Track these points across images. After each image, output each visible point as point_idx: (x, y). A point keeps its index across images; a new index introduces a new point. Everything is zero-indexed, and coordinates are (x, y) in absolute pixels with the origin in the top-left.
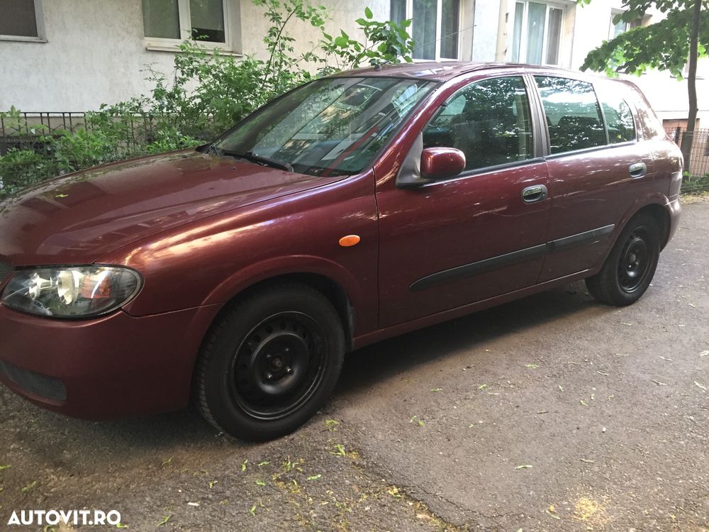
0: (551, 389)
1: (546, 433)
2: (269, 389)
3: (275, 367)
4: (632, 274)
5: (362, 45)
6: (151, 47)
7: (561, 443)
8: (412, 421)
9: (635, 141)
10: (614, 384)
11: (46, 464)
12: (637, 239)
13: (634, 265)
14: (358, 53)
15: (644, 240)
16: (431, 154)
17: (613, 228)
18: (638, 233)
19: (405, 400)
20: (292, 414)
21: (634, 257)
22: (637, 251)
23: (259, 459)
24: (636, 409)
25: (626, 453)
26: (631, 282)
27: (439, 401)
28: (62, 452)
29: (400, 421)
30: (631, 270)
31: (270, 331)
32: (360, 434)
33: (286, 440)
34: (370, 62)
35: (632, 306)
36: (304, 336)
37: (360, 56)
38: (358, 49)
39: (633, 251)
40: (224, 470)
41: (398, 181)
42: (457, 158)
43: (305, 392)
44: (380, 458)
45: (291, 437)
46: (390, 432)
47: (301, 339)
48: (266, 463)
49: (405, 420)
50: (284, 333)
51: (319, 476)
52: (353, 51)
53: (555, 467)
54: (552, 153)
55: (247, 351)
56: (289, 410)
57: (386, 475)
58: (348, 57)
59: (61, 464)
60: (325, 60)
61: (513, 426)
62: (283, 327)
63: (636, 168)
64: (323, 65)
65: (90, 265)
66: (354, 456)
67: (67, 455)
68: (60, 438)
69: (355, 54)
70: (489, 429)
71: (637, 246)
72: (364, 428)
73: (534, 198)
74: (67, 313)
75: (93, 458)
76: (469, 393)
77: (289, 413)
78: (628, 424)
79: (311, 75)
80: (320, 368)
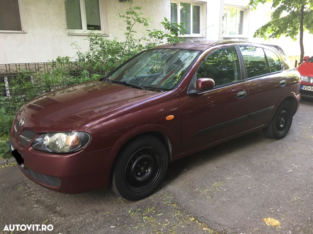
0: (252, 175)
1: (252, 194)
2: (139, 179)
3: (141, 170)
4: (282, 126)
5: (163, 32)
6: (70, 33)
7: (258, 197)
8: (196, 190)
9: (281, 71)
10: (278, 172)
11: (50, 213)
12: (284, 111)
13: (282, 122)
14: (162, 35)
15: (286, 111)
16: (201, 81)
17: (273, 108)
18: (284, 109)
19: (193, 182)
20: (148, 189)
21: (282, 119)
22: (284, 116)
23: (136, 208)
24: (288, 183)
25: (285, 201)
26: (281, 129)
27: (206, 181)
28: (56, 208)
29: (192, 191)
30: (281, 124)
31: (139, 156)
32: (176, 197)
33: (146, 199)
34: (167, 39)
35: (283, 139)
36: (152, 157)
37: (163, 36)
38: (162, 34)
39: (282, 117)
40: (123, 213)
41: (188, 93)
42: (211, 82)
43: (153, 180)
44: (185, 206)
45: (148, 198)
46: (188, 195)
47: (152, 158)
48: (139, 209)
49: (194, 190)
50: (145, 156)
51: (162, 214)
52: (159, 35)
53: (257, 208)
54: (248, 78)
55: (131, 164)
56: (147, 188)
57: (189, 213)
58: (158, 37)
59: (56, 212)
60: (149, 40)
61: (238, 191)
62: (144, 154)
63: (282, 82)
64: (148, 42)
65: (70, 132)
66: (175, 205)
67: (58, 209)
68: (54, 202)
69: (160, 36)
70: (229, 193)
71: (283, 114)
72: (177, 194)
73: (242, 97)
74: (60, 151)
75: (69, 209)
76: (219, 178)
77: (147, 189)
78: (285, 189)
79: (142, 45)
80: (159, 170)
